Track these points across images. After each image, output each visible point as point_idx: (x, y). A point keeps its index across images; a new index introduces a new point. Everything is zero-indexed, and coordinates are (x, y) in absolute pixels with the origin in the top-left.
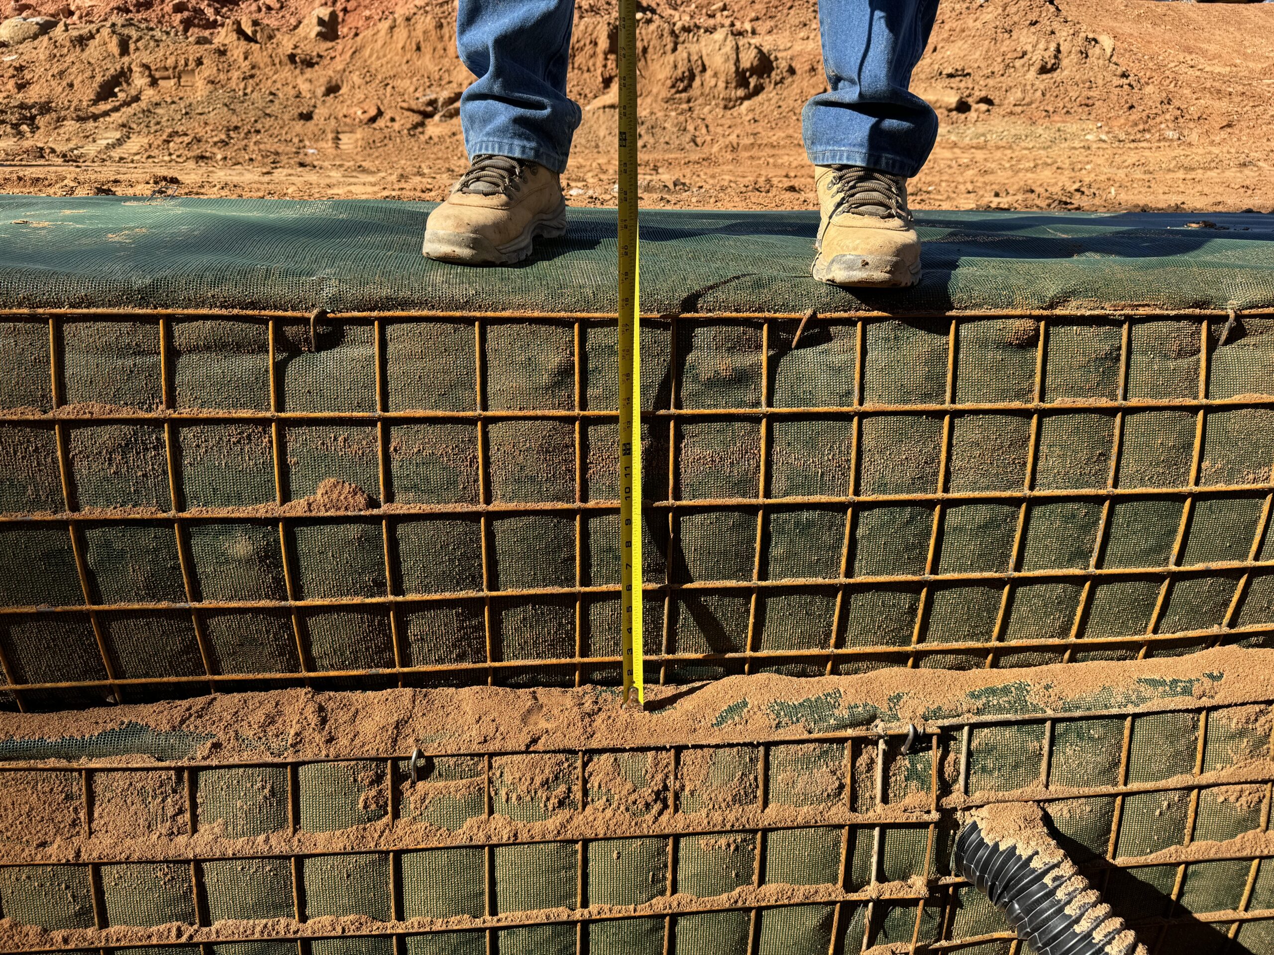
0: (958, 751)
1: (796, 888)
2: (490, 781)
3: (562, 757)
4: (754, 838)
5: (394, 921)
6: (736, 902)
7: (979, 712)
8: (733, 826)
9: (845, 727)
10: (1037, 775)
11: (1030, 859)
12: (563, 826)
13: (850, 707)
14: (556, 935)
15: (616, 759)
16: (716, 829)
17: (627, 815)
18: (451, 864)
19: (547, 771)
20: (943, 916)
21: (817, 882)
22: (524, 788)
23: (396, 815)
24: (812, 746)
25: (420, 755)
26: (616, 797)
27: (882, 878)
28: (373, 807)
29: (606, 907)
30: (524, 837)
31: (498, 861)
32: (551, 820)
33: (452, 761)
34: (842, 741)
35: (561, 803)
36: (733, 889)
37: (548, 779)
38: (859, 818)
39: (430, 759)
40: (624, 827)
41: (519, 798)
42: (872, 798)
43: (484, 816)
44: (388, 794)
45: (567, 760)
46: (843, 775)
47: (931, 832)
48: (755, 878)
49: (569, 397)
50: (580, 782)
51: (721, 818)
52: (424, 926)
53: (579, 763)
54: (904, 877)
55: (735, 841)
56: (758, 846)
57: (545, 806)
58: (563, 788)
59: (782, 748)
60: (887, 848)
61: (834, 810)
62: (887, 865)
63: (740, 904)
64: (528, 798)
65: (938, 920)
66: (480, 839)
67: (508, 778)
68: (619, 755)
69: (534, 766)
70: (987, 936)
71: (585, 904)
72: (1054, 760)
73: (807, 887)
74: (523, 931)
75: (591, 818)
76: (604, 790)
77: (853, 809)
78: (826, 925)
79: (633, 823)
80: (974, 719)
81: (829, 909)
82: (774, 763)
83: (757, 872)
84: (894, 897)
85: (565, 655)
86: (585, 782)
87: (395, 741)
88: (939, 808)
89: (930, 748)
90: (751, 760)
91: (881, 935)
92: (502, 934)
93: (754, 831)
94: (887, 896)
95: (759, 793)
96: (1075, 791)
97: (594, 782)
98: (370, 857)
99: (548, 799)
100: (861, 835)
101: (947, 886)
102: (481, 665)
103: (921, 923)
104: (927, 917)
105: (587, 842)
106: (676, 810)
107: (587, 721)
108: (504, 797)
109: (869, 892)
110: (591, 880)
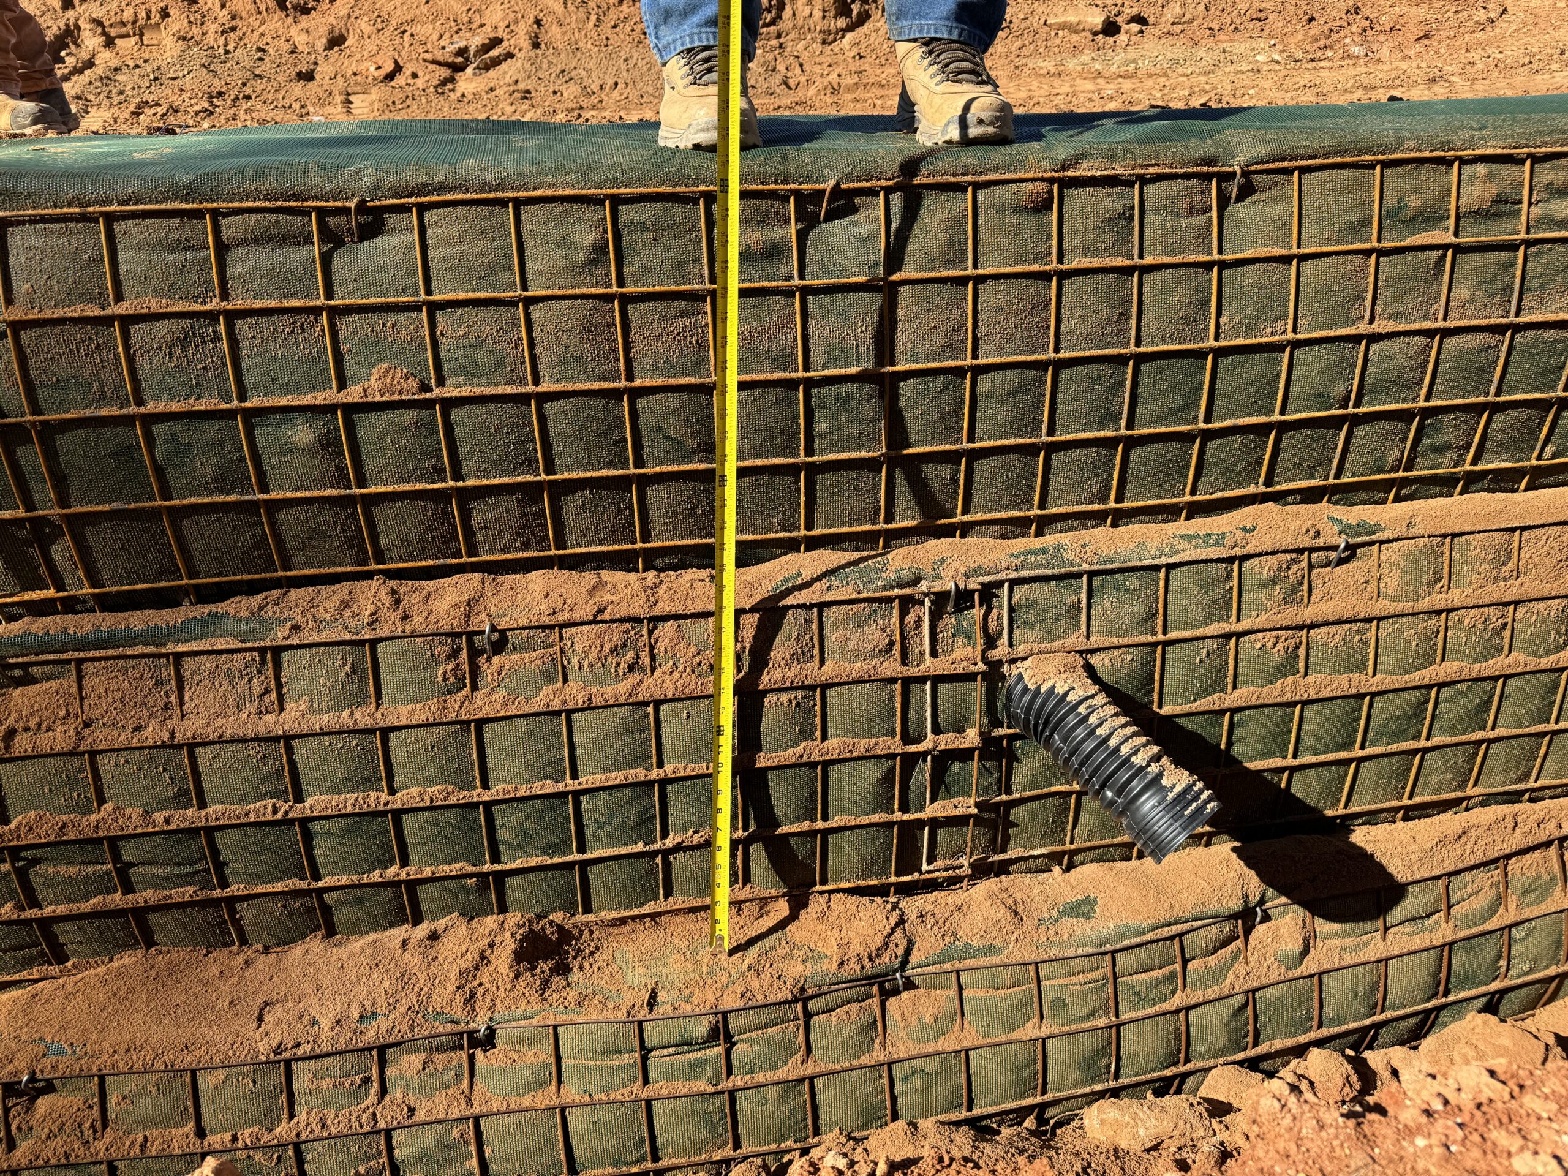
0: (1001, 608)
1: (856, 741)
2: (562, 651)
3: (628, 625)
4: (814, 695)
5: (479, 790)
6: (801, 756)
7: (1017, 569)
8: (792, 682)
9: (892, 588)
10: (1078, 628)
11: (1066, 694)
12: (634, 688)
13: (897, 571)
14: (634, 798)
15: (680, 626)
16: (777, 686)
17: (693, 676)
18: (531, 731)
19: (615, 639)
20: (1000, 771)
21: (876, 736)
22: (595, 655)
23: (475, 687)
24: (862, 606)
25: (493, 629)
26: (682, 660)
27: (937, 730)
28: (452, 679)
29: (681, 766)
30: (598, 701)
31: (576, 726)
32: (622, 684)
33: (524, 633)
34: (889, 600)
35: (631, 669)
36: (797, 745)
37: (616, 646)
38: (910, 671)
39: (503, 632)
40: (691, 688)
41: (591, 665)
42: (922, 654)
43: (559, 684)
44: (466, 667)
45: (633, 629)
46: (893, 632)
47: (979, 684)
48: (818, 734)
49: (606, 275)
50: (647, 649)
51: (781, 675)
52: (508, 792)
53: (645, 631)
54: (960, 730)
55: (796, 697)
56: (818, 702)
57: (616, 671)
58: (631, 654)
59: (834, 609)
60: (940, 702)
61: (885, 665)
62: (941, 719)
63: (805, 759)
64: (599, 665)
65: (997, 775)
66: (556, 705)
67: (578, 647)
68: (681, 622)
69: (602, 634)
70: (1045, 790)
71: (660, 764)
72: (1093, 612)
73: (867, 740)
74: (604, 795)
75: (659, 681)
76: (670, 654)
77: (904, 663)
78: (888, 779)
79: (700, 683)
80: (1013, 575)
81: (890, 763)
82: (827, 623)
83: (819, 728)
84: (950, 747)
85: (626, 541)
86: (652, 648)
87: (468, 617)
88: (985, 660)
89: (973, 607)
90: (806, 621)
91: (942, 790)
92: (584, 798)
93: (813, 688)
94: (942, 747)
95: (816, 652)
96: (1115, 641)
97: (660, 647)
98: (453, 728)
99: (618, 665)
100: (914, 689)
101: (1002, 737)
102: (545, 553)
103: (979, 776)
104: (984, 772)
105: (657, 704)
106: (739, 670)
107: (649, 592)
108: (576, 665)
109: (927, 744)
110: (664, 740)
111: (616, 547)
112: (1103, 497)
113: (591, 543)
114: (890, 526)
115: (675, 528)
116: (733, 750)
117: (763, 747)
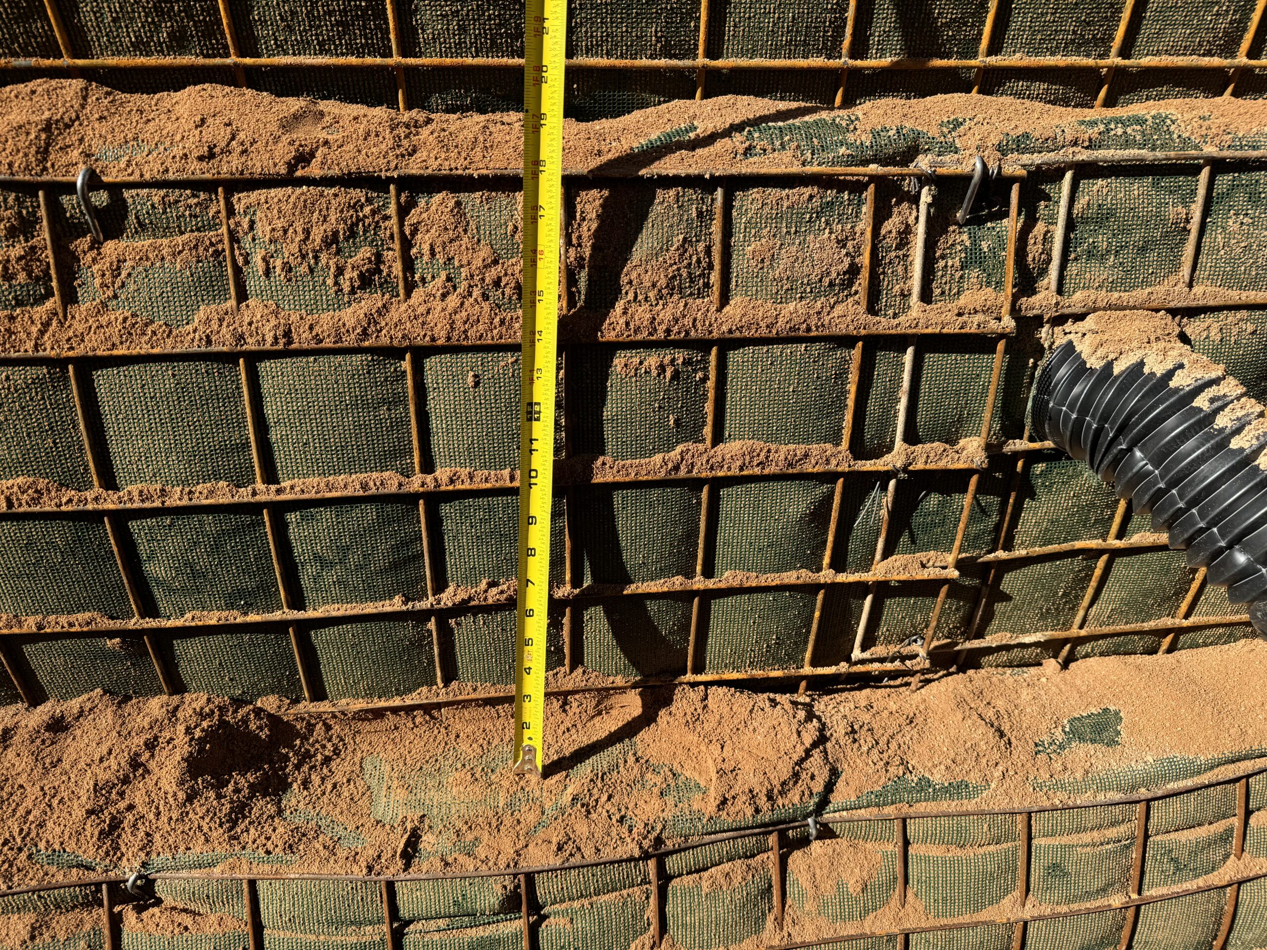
0: (1051, 220)
1: (773, 447)
2: (234, 238)
3: (358, 194)
4: (705, 361)
5: (97, 490)
6: (677, 468)
7: (1091, 145)
8: (668, 331)
9: (865, 163)
10: (1176, 267)
11: (1170, 374)
12: (371, 319)
13: (876, 134)
14: (384, 521)
15: (458, 204)
16: (639, 337)
17: (486, 306)
18: (182, 388)
19: (333, 218)
20: (1002, 512)
21: (807, 440)
22: (294, 248)
23: (70, 297)
24: (807, 191)
25: (94, 181)
26: (464, 272)
27: (912, 437)
28: (22, 277)
29: (464, 472)
30: (302, 339)
31: (266, 386)
32: (349, 310)
33: (157, 195)
34: (857, 187)
35: (366, 281)
36: (671, 448)
37: (335, 233)
38: (883, 325)
39: (115, 189)
40: (481, 327)
41: (288, 268)
42: (905, 295)
43: (232, 302)
44: (49, 256)
45: (369, 201)
46: (857, 248)
47: (998, 360)
48: (708, 431)
50: (397, 245)
51: (648, 316)
52: (149, 498)
53: (392, 210)
54: (951, 439)
55: (673, 360)
56: (712, 374)
57: (336, 283)
58: (365, 252)
59: (755, 193)
60: (924, 387)
61: (839, 310)
62: (921, 417)
63: (682, 473)
64: (304, 269)
65: (995, 518)
66: (224, 343)
67: (263, 230)
68: (462, 195)
69: (307, 207)
70: (1066, 546)
71: (428, 466)
72: (1206, 239)
73: (792, 447)
74: (327, 515)
75: (422, 309)
76: (441, 259)
77: (872, 310)
78: (818, 515)
79: (497, 320)
80: (1084, 155)
81: (825, 488)
82: (739, 222)
83: (710, 419)
84: (931, 466)
85: (372, 52)
86: (407, 244)
87: (44, 153)
88: (1015, 311)
89: (1006, 215)
90: (700, 214)
91: (904, 539)
92: (292, 517)
93: (704, 345)
94: (919, 466)
95: (715, 277)
96: (1235, 296)
97: (423, 243)
98: (32, 372)
99: (340, 271)
100: (884, 360)
101: (1016, 455)
102: (218, 61)
103: (972, 519)
104: (979, 511)
105: (420, 354)
106: (571, 303)
107: (402, 131)
108: (260, 266)
109: (894, 459)
110: (434, 424)
111: (353, 60)
112: (1229, 48)
113: (302, 47)
114: (859, 63)
115: (463, 29)
116: (557, 451)
117: (609, 447)
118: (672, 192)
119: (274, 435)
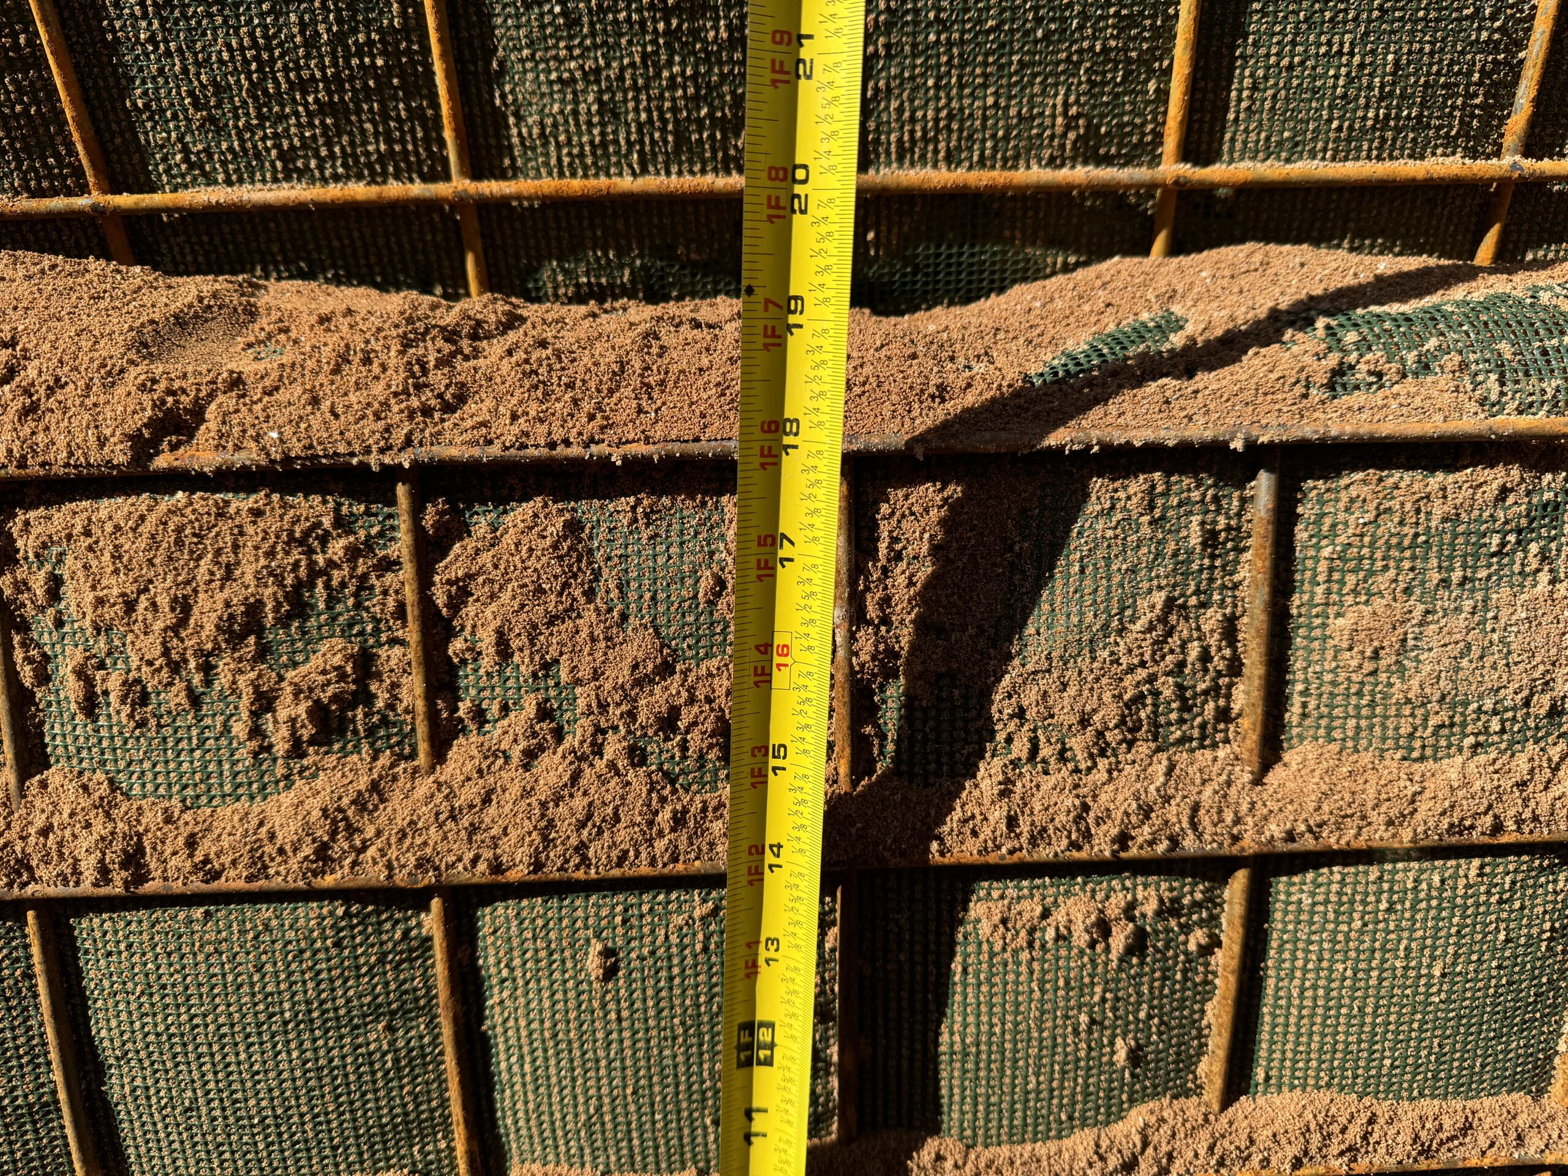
1: (1383, 1109)
3: (314, 508)
4: (1212, 902)
8: (1123, 839)
12: (338, 822)
15: (573, 527)
16: (1044, 853)
17: (637, 778)
19: (247, 571)
21: (1467, 1087)
22: (152, 645)
24: (1494, 477)
26: (584, 697)
30: (170, 869)
31: (92, 975)
32: (287, 799)
35: (330, 725)
36: (1115, 1114)
37: (254, 609)
40: (623, 834)
41: (138, 694)
43: (8, 776)
45: (343, 524)
48: (1211, 1068)
50: (412, 633)
51: (1069, 801)
55: (1131, 906)
56: (1231, 934)
57: (256, 732)
58: (331, 653)
59: (1356, 483)
64: (176, 697)
67: (80, 602)
68: (588, 510)
73: (1429, 1106)
75: (470, 793)
79: (665, 817)
82: (1314, 555)
83: (1218, 1042)
85: (406, 170)
86: (438, 629)
90: (1210, 538)
93: (1216, 868)
95: (1245, 694)
97: (478, 628)
99: (265, 702)
102: (58, 203)
106: (862, 762)
107: (432, 350)
111: (359, 190)
113: (245, 166)
115: (609, 111)
117: (952, 1117)
118: (1136, 486)
119: (116, 1087)
